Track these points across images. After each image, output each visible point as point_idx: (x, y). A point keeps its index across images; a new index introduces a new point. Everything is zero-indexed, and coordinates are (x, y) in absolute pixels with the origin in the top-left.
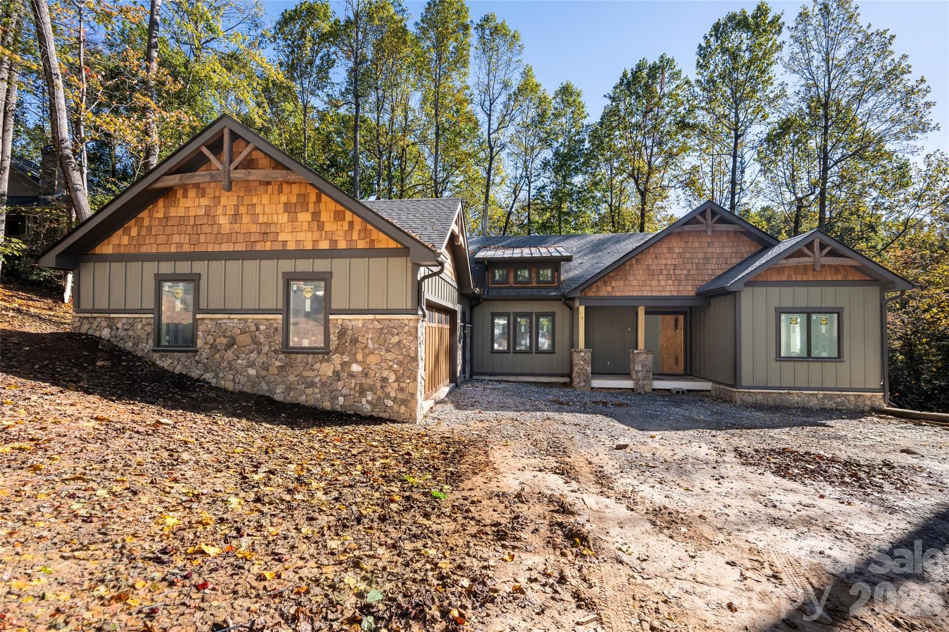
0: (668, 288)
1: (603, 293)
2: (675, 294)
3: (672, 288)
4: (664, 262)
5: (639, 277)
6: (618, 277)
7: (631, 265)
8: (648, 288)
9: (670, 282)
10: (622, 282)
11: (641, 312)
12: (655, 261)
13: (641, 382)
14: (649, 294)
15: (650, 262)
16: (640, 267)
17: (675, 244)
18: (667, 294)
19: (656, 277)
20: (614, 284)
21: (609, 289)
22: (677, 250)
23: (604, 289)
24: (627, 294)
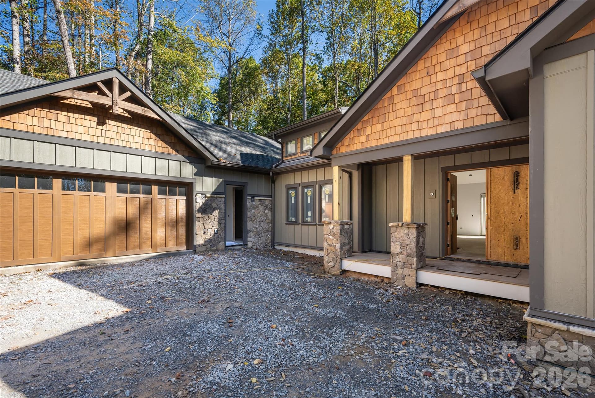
0: (448, 119)
1: (357, 147)
2: (460, 125)
3: (456, 116)
4: (440, 76)
5: (401, 113)
6: (375, 120)
7: (391, 98)
8: (415, 126)
9: (452, 108)
10: (379, 126)
11: (407, 164)
12: (427, 80)
13: (400, 271)
14: (417, 135)
15: (418, 84)
16: (403, 96)
17: (460, 40)
18: (446, 128)
19: (427, 106)
20: (369, 130)
21: (363, 139)
22: (464, 49)
23: (357, 140)
24: (386, 141)
